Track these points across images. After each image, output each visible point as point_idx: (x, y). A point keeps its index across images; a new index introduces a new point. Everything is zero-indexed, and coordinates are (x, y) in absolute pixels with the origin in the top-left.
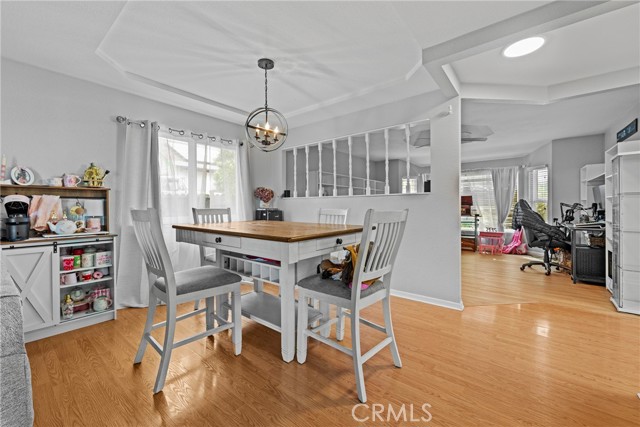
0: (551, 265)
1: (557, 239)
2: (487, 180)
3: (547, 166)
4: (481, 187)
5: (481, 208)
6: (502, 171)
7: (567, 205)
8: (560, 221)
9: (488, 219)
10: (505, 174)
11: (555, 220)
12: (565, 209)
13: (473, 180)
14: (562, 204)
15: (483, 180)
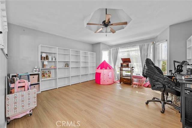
0: (165, 103)
1: (169, 87)
2: (137, 50)
3: (167, 40)
4: (135, 53)
5: (135, 64)
6: (144, 45)
7: (178, 62)
8: (173, 72)
9: (138, 69)
10: (146, 47)
11: (170, 71)
12: (177, 64)
13: (131, 51)
14: (175, 62)
15: (135, 50)
